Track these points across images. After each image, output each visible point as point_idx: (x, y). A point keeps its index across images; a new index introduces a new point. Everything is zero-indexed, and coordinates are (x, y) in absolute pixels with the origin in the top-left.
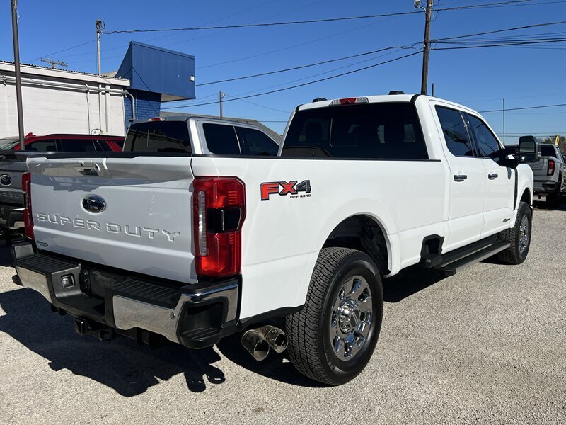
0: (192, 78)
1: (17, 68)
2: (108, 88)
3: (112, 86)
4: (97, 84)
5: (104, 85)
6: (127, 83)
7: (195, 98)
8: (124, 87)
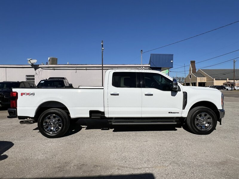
0: (172, 61)
1: (102, 66)
2: (144, 67)
3: (145, 67)
4: (140, 67)
5: (143, 67)
6: (149, 66)
7: (173, 67)
8: (149, 67)
